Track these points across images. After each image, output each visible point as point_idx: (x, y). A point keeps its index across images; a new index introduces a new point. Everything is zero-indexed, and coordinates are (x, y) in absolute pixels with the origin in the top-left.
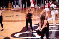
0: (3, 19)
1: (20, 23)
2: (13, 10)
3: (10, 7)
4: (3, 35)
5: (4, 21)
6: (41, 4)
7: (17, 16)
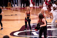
0: (2, 18)
1: (19, 22)
2: (12, 9)
3: (9, 6)
4: (2, 34)
5: (4, 20)
6: (39, 4)
7: (16, 15)
